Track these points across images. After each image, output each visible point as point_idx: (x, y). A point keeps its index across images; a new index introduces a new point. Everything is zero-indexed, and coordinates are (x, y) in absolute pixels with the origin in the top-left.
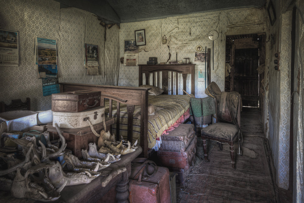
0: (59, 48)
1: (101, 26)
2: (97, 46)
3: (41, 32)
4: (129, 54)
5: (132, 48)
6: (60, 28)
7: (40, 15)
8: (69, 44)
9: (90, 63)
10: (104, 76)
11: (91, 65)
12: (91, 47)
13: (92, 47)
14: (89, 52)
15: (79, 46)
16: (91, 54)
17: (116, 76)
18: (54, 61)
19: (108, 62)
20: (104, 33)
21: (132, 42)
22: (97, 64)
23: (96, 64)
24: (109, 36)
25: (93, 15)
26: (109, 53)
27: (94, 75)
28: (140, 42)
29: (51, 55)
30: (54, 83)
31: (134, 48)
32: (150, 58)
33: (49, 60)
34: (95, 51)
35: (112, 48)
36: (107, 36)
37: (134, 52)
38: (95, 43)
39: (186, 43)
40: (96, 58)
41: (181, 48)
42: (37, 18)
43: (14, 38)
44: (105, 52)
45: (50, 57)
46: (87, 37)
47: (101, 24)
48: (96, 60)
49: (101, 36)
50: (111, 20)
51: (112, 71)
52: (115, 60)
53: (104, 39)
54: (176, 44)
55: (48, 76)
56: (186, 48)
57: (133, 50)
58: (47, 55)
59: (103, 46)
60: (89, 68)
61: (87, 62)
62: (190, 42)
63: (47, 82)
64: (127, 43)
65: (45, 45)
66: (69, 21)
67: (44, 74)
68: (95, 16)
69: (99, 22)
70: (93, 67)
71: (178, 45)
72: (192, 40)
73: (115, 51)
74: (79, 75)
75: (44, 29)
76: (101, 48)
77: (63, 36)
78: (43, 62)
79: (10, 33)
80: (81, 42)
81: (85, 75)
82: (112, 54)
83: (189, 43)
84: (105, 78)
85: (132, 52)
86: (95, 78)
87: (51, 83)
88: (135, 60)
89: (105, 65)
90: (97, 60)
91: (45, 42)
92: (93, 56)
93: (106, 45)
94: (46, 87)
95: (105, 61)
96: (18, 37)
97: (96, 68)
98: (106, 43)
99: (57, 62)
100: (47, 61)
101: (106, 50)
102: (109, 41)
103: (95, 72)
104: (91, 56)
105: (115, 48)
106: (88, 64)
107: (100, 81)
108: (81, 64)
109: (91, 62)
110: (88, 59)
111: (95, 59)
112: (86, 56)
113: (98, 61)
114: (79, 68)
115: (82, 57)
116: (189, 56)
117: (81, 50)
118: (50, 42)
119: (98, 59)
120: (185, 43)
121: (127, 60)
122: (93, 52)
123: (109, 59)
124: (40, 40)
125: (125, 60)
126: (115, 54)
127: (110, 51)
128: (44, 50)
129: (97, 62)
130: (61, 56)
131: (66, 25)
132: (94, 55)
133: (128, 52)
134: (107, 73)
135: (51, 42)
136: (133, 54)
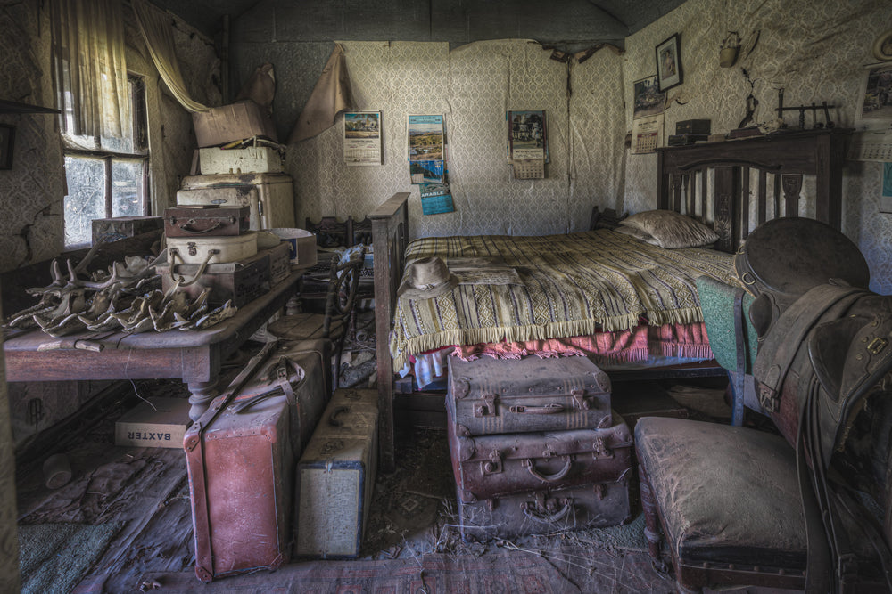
0: (449, 129)
1: (555, 62)
2: (544, 111)
3: (416, 106)
4: (644, 121)
5: (651, 100)
6: (450, 90)
7: (414, 75)
8: (470, 119)
9: (519, 154)
10: (566, 183)
11: (522, 158)
12: (523, 118)
13: (528, 116)
14: (517, 129)
15: (493, 118)
16: (523, 134)
17: (611, 182)
18: (438, 154)
19: (580, 148)
20: (566, 76)
21: (651, 84)
22: (542, 154)
23: (538, 154)
24: (584, 80)
25: (528, 42)
26: (586, 125)
27: (535, 179)
28: (668, 77)
29: (434, 143)
30: (441, 193)
31: (656, 99)
32: (678, 124)
33: (430, 152)
34: (535, 125)
35: (596, 109)
36: (576, 83)
37: (654, 111)
38: (536, 107)
39: (824, 39)
40: (538, 140)
41: (802, 65)
42: (409, 83)
43: (375, 123)
44: (572, 122)
45: (431, 147)
46: (515, 96)
47: (553, 57)
48: (538, 146)
49: (557, 86)
50: (591, 38)
51: (597, 169)
52: (608, 140)
53: (564, 91)
54: (782, 53)
55: (428, 180)
56: (821, 59)
57: (652, 106)
58: (425, 144)
59: (562, 111)
60: (516, 165)
61: (512, 151)
62: (844, 27)
63: (429, 191)
64: (640, 88)
65: (423, 127)
66: (469, 73)
67: (419, 177)
68: (534, 43)
69: (550, 53)
70: (529, 161)
71: (789, 57)
72: (856, 16)
73: (605, 117)
74: (494, 179)
75: (421, 99)
76: (557, 115)
77: (457, 104)
78: (419, 156)
79: (369, 116)
80: (499, 110)
81: (512, 179)
82: (597, 125)
83: (840, 33)
84: (571, 188)
85: (648, 113)
86: (540, 187)
87: (435, 194)
88: (654, 134)
89: (571, 154)
90: (542, 145)
91: (422, 122)
92: (530, 136)
93: (573, 107)
94: (427, 199)
95: (569, 145)
96: (379, 120)
97: (538, 163)
98: (575, 98)
99: (445, 155)
100: (426, 155)
101: (573, 117)
102: (584, 94)
103: (534, 171)
104: (524, 137)
105: (607, 109)
106: (515, 155)
107: (556, 193)
108: (500, 156)
109: (524, 150)
110: (515, 143)
111: (535, 142)
112: (511, 139)
113: (544, 147)
114: (494, 164)
115: (500, 141)
116: (837, 92)
117: (499, 125)
118: (431, 120)
119: (544, 142)
120: (822, 35)
121: (639, 136)
122: (530, 127)
123: (584, 140)
124: (413, 120)
125: (634, 138)
126: (607, 124)
127: (587, 117)
128: (421, 135)
129: (542, 150)
130: (453, 143)
131: (463, 81)
132: (533, 134)
133: (640, 113)
134: (579, 174)
135: (434, 120)
136: (652, 119)
